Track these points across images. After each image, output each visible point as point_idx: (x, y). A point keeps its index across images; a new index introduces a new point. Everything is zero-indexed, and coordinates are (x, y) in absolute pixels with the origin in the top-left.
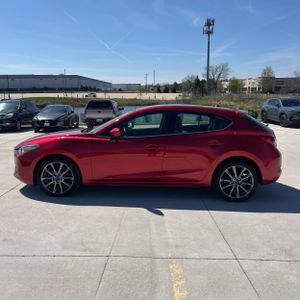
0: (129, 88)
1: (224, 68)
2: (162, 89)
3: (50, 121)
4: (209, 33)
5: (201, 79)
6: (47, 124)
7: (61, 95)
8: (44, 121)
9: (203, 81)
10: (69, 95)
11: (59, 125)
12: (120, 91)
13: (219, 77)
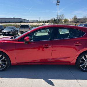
0: (35, 22)
1: (63, 16)
2: (44, 22)
3: (7, 32)
4: (58, 5)
5: (56, 19)
6: (7, 33)
7: (14, 24)
8: (5, 32)
9: (57, 20)
10: (16, 24)
11: (11, 33)
12: (32, 22)
13: (61, 18)
